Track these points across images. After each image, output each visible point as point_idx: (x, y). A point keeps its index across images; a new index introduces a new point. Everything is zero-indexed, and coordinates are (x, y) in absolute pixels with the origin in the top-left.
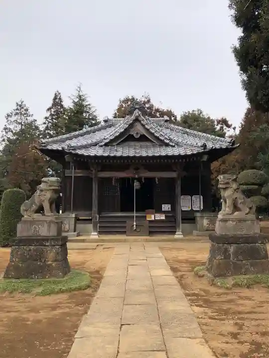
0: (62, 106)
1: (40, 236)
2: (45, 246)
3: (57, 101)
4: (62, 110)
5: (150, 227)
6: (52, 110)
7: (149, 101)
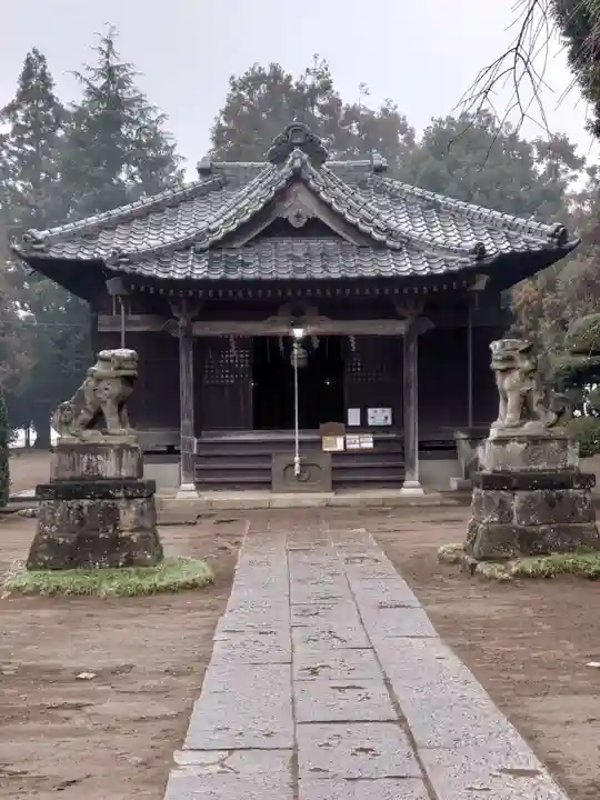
0: (50, 100)
1: (100, 477)
2: (115, 498)
3: (35, 82)
4: (50, 113)
5: (334, 469)
6: (20, 114)
7: (327, 87)
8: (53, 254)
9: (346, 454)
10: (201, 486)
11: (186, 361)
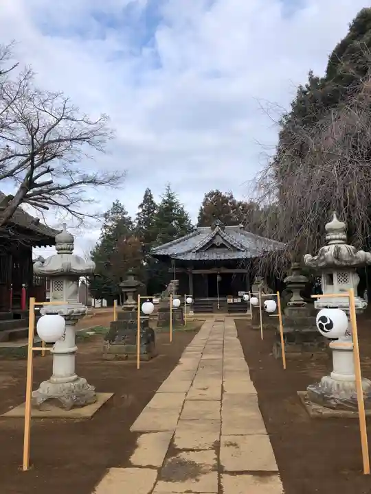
0: (152, 202)
3: (148, 198)
4: (152, 206)
5: (229, 307)
6: (144, 206)
7: (232, 197)
8: (158, 253)
9: (234, 304)
10: (195, 312)
11: (191, 279)
